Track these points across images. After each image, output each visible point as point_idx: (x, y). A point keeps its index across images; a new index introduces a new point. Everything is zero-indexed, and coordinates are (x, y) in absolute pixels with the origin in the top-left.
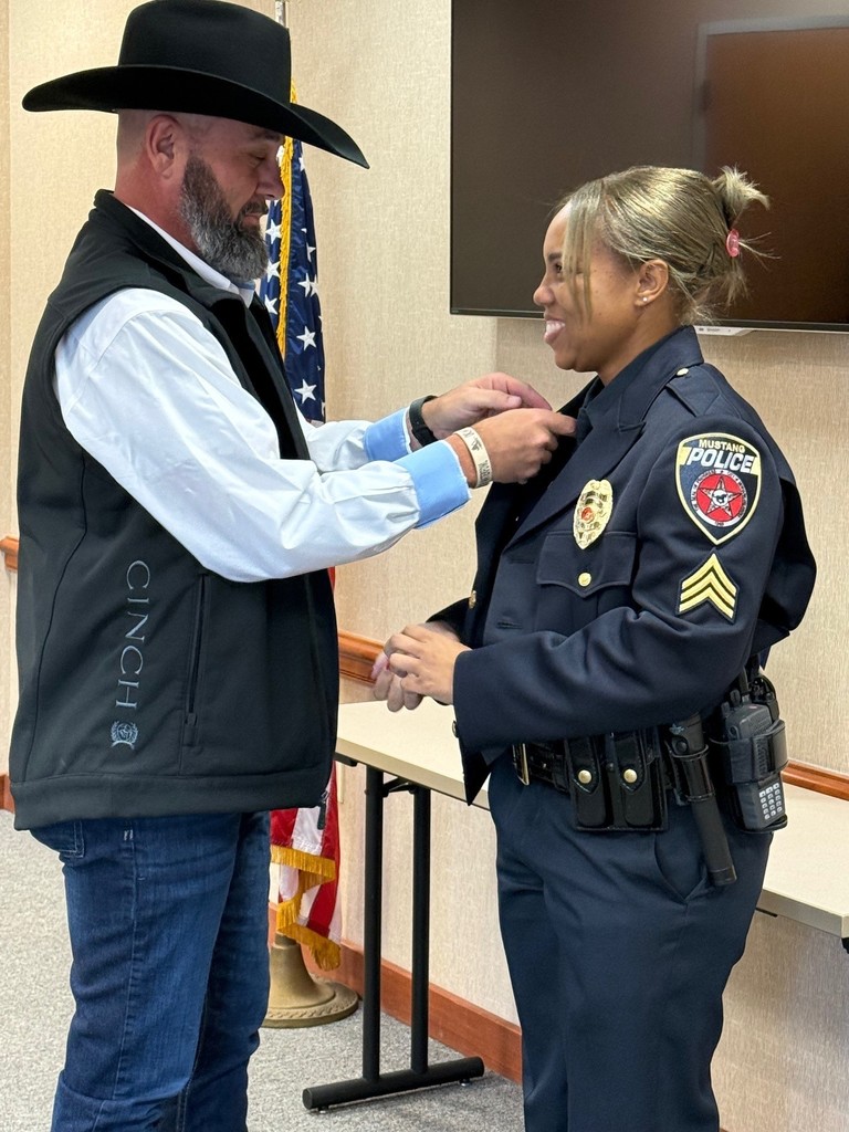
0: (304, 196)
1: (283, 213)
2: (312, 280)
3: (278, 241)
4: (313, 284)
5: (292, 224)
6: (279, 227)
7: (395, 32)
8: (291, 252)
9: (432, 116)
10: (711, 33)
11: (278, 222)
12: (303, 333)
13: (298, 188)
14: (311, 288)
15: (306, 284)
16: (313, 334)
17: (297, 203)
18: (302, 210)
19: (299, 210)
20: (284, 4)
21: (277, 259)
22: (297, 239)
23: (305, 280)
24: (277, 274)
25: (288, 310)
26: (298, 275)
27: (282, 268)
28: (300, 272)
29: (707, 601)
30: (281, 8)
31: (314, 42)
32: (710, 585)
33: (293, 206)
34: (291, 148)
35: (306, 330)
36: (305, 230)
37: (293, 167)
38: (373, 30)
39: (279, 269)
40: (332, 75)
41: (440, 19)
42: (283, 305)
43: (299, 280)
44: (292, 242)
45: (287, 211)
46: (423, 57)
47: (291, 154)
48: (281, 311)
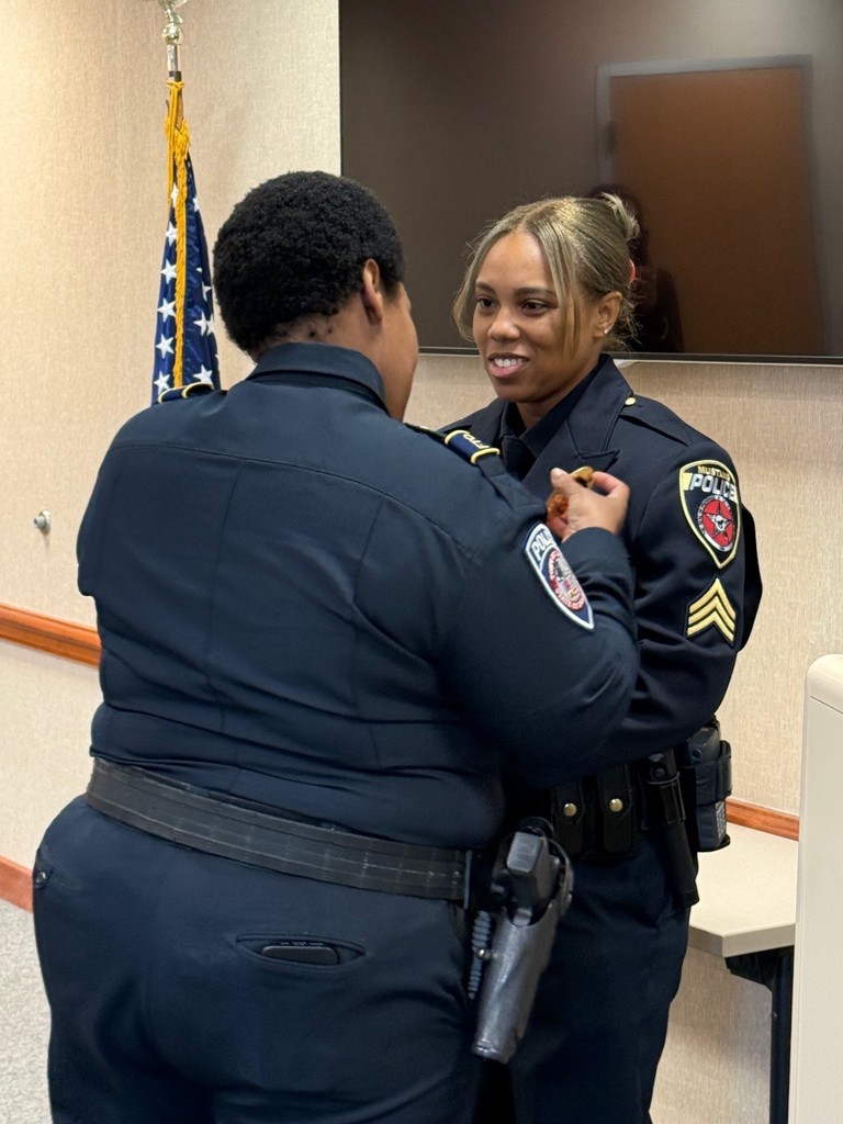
0: (199, 237)
1: (178, 252)
2: (208, 319)
3: (174, 281)
4: (210, 323)
5: (188, 265)
6: (174, 266)
7: (288, 75)
8: (186, 291)
9: (325, 156)
10: (612, 75)
11: (173, 262)
12: (200, 371)
13: (193, 229)
14: (207, 328)
15: (201, 323)
16: (210, 373)
17: (192, 243)
18: (197, 250)
19: (194, 251)
20: (176, 48)
21: (172, 299)
22: (192, 279)
23: (200, 318)
24: (172, 313)
25: (185, 349)
26: (194, 315)
27: (177, 307)
28: (196, 311)
29: (714, 625)
30: (173, 52)
31: (209, 86)
32: (715, 609)
33: (188, 246)
34: (185, 189)
35: (203, 368)
36: (200, 270)
37: (187, 207)
38: (265, 73)
39: (175, 309)
40: (227, 118)
41: (330, 62)
42: (180, 344)
43: (195, 319)
44: (188, 282)
45: (182, 251)
46: (314, 99)
47: (185, 195)
48: (177, 349)
